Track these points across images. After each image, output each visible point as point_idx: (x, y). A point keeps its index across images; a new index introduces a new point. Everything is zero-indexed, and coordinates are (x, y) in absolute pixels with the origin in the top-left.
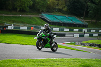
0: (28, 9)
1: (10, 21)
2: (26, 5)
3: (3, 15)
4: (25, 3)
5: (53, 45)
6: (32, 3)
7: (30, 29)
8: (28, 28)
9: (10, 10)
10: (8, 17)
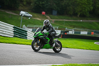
0: (88, 14)
1: (71, 26)
2: (86, 10)
3: (64, 20)
4: (85, 8)
5: (54, 45)
6: (92, 8)
7: (90, 33)
8: (88, 33)
9: (71, 16)
10: (69, 22)
